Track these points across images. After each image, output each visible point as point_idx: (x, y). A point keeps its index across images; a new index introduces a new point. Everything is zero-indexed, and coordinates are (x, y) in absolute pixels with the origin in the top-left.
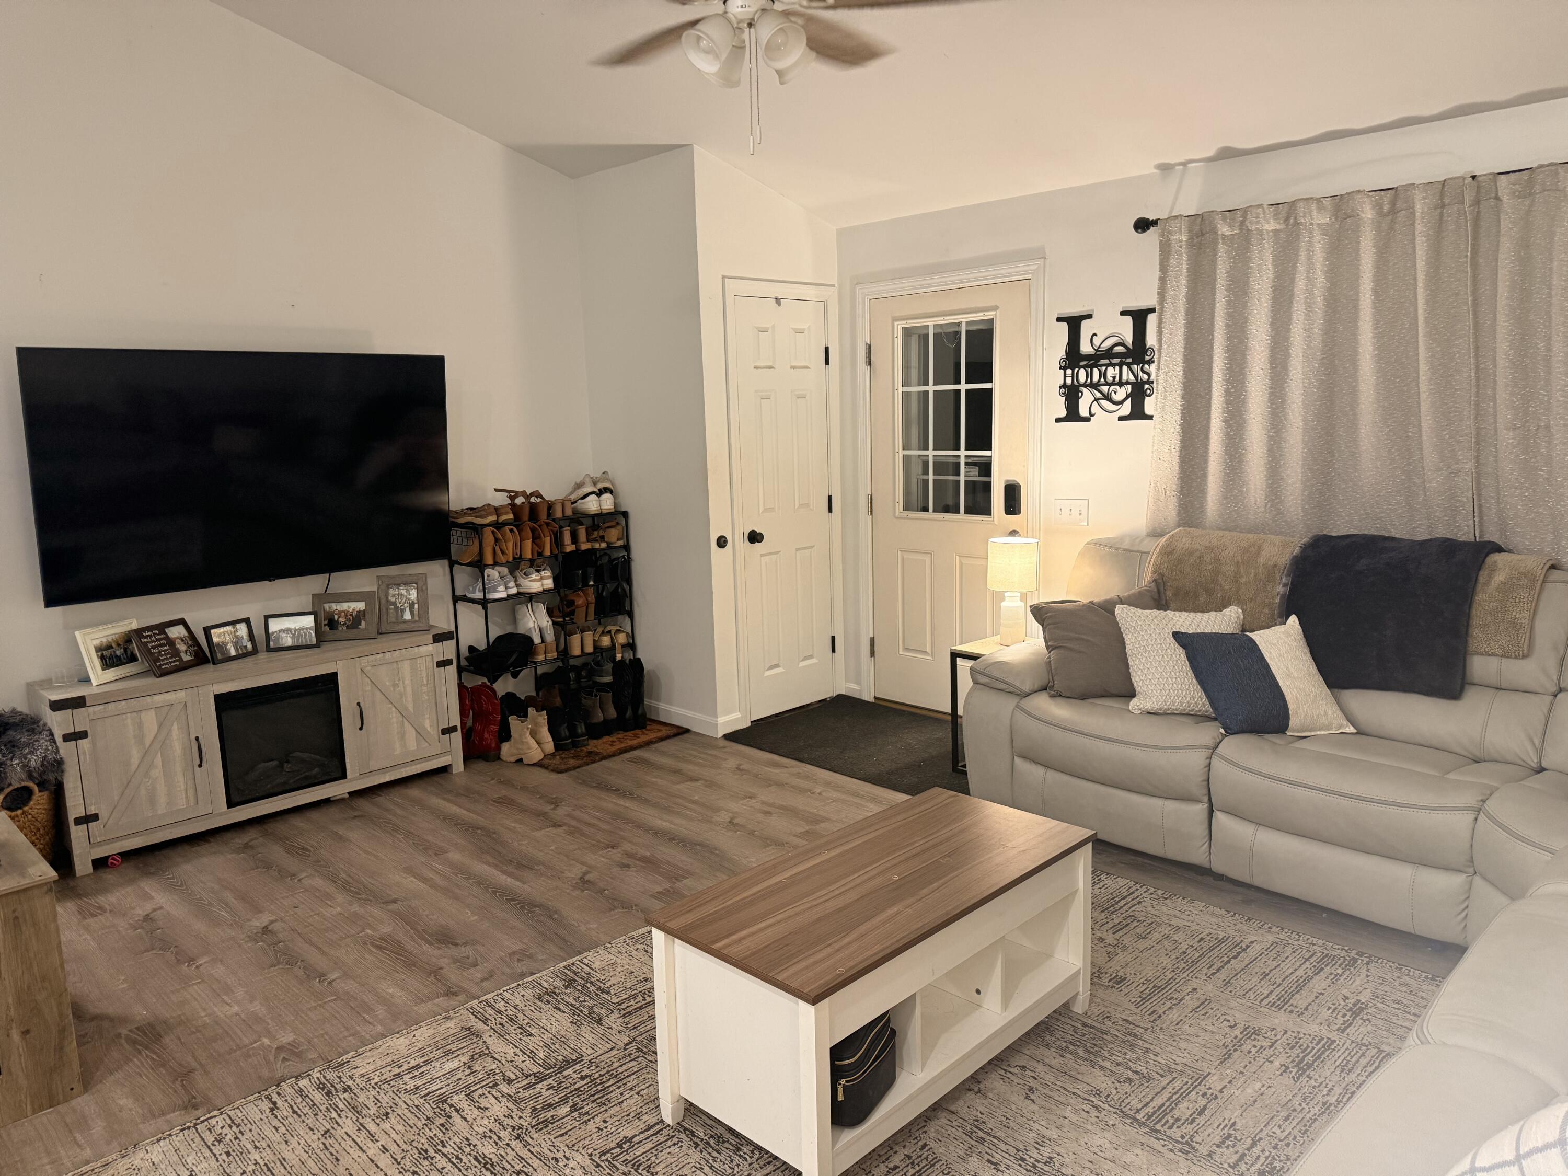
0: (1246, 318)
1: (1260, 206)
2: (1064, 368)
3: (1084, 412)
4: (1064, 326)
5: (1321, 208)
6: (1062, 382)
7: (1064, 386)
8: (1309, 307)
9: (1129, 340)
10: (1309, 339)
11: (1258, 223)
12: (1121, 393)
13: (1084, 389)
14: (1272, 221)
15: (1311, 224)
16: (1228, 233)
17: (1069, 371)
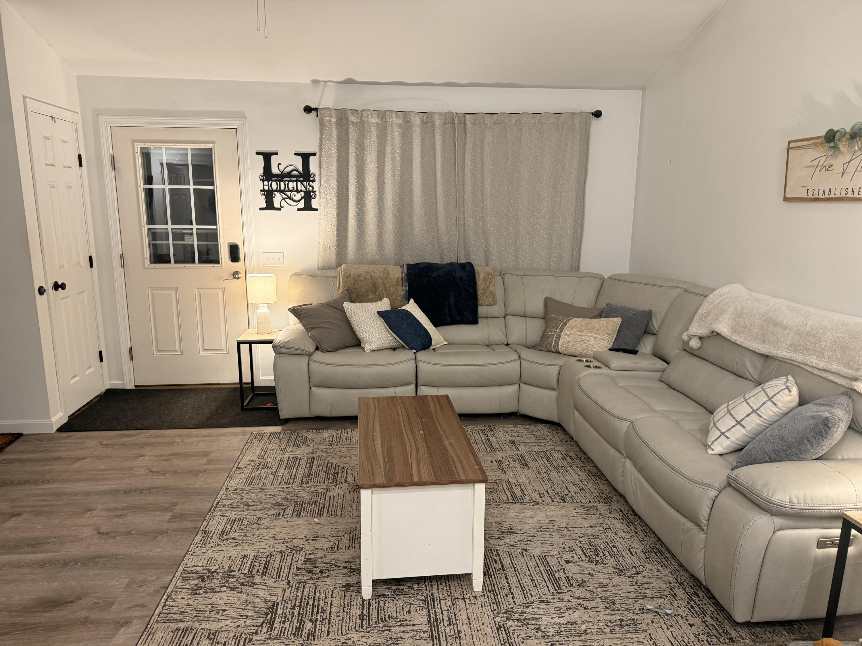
0: (364, 163)
1: (369, 110)
2: (263, 181)
3: (276, 205)
4: (261, 158)
5: (397, 116)
6: (262, 188)
7: (264, 190)
8: (393, 161)
9: (301, 169)
10: (394, 175)
11: (368, 118)
12: (298, 196)
13: (276, 193)
14: (376, 119)
15: (392, 123)
16: (355, 121)
17: (266, 183)
